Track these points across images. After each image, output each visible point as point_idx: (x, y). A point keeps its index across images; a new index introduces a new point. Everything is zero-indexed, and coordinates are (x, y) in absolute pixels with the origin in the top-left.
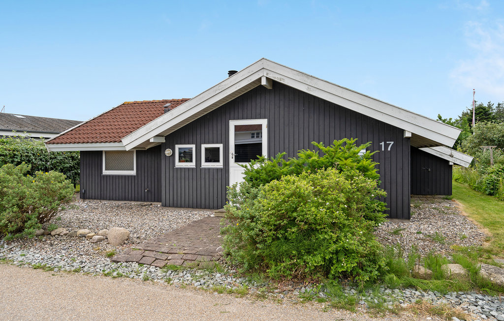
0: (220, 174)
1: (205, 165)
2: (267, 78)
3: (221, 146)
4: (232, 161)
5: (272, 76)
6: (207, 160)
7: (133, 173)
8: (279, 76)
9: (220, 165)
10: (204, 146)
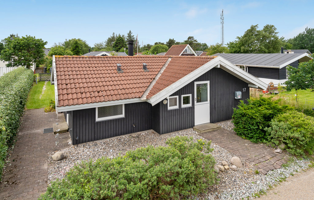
0: (190, 109)
1: (183, 106)
2: (220, 65)
3: (190, 95)
4: (195, 102)
5: (222, 64)
6: (184, 103)
7: (123, 116)
8: (225, 64)
9: (190, 105)
10: (182, 96)
